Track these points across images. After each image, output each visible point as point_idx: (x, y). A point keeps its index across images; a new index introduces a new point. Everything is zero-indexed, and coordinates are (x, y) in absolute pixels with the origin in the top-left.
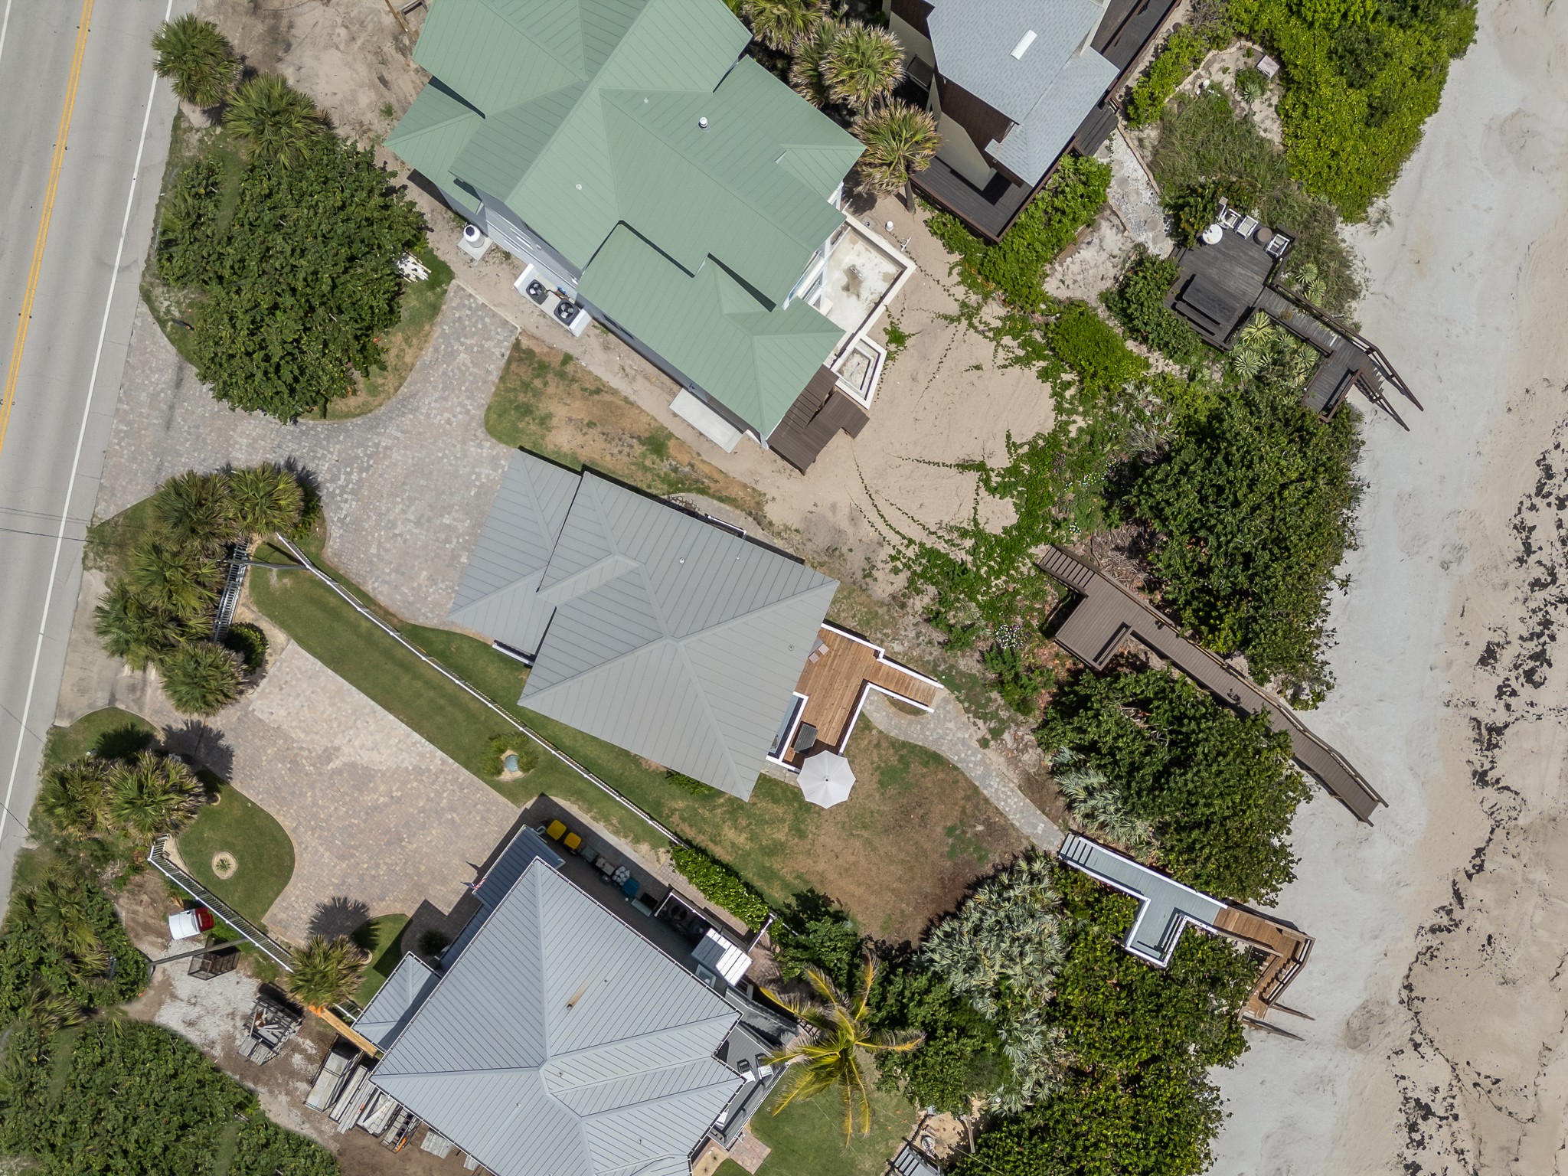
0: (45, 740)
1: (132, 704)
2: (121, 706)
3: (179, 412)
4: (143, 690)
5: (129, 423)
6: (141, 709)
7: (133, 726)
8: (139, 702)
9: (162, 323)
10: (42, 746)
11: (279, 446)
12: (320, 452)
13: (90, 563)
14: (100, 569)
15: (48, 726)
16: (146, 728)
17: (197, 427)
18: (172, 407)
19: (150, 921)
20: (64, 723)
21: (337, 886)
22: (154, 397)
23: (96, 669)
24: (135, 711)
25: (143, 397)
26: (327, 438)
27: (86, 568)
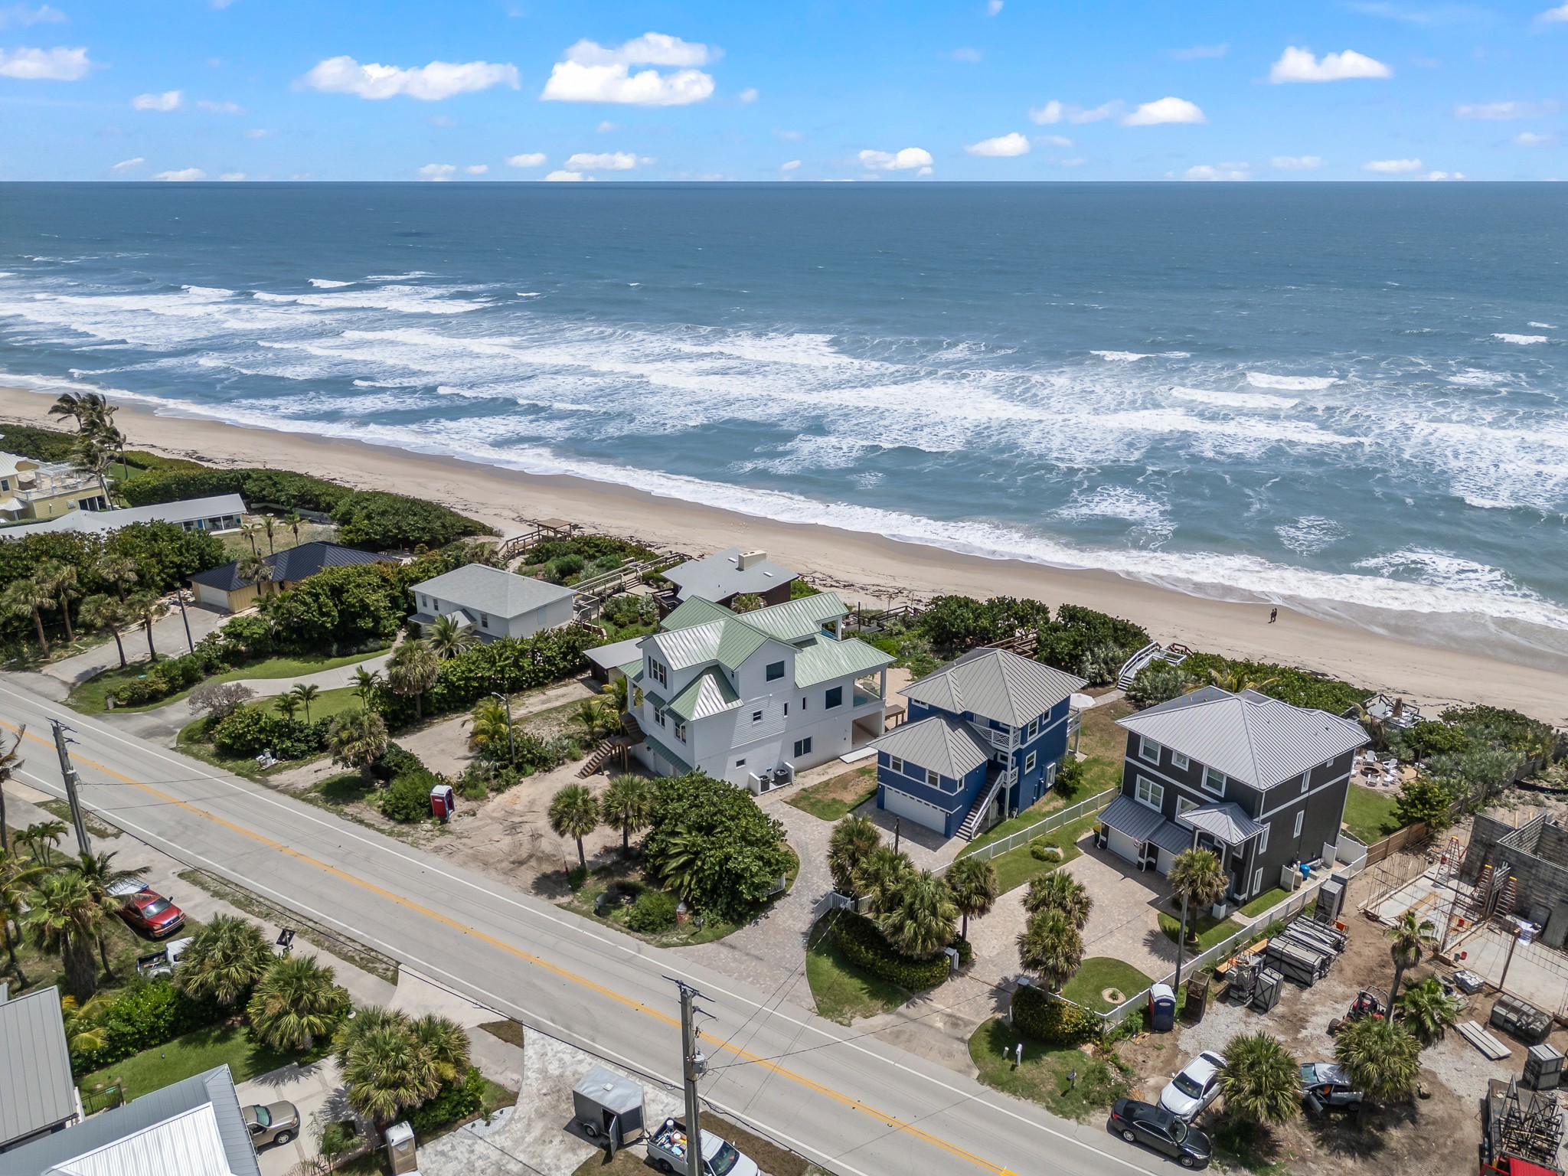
0: (988, 1088)
1: (968, 1029)
2: (968, 1036)
3: (752, 952)
4: (958, 1018)
5: (749, 976)
6: (973, 1023)
7: (987, 1031)
8: (967, 1023)
9: (686, 944)
10: (994, 1092)
11: (801, 905)
12: (815, 887)
13: (846, 1022)
14: (852, 1017)
15: (976, 1082)
16: (991, 1023)
17: (768, 944)
18: (748, 954)
19: (1162, 1058)
20: (976, 1072)
21: (1134, 941)
22: (735, 960)
23: (933, 1043)
24: (974, 1028)
25: (733, 965)
26: (807, 882)
27: (849, 1025)
